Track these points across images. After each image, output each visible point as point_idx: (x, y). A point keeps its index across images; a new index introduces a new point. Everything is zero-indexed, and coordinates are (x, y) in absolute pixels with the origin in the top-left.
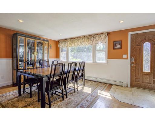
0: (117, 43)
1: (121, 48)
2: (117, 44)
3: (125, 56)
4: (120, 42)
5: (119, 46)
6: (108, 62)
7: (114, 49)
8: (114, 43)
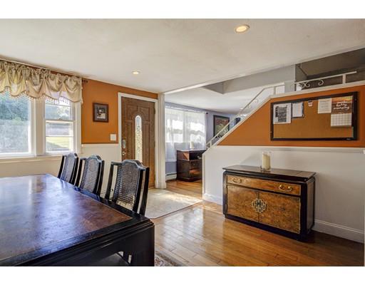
0: (100, 109)
1: (107, 121)
2: (100, 111)
3: (113, 137)
4: (105, 107)
5: (103, 116)
6: (81, 151)
7: (94, 120)
8: (93, 106)
